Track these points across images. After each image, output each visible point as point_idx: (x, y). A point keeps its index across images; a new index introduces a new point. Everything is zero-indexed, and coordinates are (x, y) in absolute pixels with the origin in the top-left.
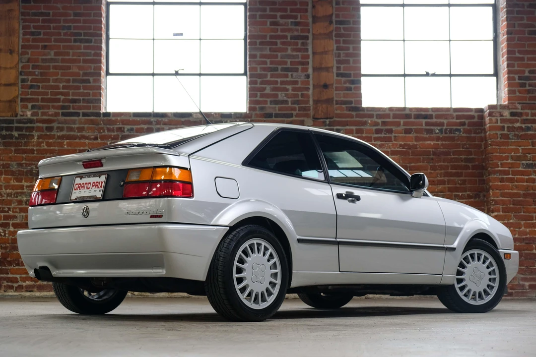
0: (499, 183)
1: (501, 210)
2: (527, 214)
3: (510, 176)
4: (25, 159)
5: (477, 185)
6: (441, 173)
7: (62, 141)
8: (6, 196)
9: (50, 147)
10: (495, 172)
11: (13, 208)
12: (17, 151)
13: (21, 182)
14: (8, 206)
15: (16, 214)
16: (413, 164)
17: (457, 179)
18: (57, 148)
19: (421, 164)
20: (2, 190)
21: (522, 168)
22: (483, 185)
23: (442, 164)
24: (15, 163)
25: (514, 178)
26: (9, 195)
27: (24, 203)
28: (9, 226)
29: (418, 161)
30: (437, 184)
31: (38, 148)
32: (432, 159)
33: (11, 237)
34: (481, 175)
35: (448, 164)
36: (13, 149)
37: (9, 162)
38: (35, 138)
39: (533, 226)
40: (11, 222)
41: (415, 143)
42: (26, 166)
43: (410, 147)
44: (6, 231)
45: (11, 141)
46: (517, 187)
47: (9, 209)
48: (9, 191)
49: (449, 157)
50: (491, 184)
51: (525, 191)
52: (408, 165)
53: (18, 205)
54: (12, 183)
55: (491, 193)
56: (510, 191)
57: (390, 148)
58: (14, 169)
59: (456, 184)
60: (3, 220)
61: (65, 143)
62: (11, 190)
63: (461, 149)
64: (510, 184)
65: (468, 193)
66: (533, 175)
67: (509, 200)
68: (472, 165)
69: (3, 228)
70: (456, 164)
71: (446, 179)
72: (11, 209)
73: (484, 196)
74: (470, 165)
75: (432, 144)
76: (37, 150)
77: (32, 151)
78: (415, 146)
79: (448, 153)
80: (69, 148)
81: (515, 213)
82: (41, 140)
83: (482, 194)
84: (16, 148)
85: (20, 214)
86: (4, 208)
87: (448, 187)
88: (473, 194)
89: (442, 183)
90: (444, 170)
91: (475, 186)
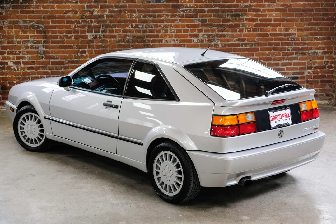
4: (28, 17)
5: (330, 31)
6: (307, 23)
7: (53, 5)
8: (16, 43)
9: (45, 9)
11: (23, 51)
12: (22, 12)
13: (27, 34)
14: (19, 50)
15: (25, 55)
16: (289, 18)
17: (316, 27)
18: (50, 9)
19: (294, 17)
20: (13, 39)
22: (333, 31)
23: (308, 17)
24: (21, 20)
26: (19, 42)
27: (29, 48)
28: (21, 64)
29: (292, 15)
30: (304, 31)
31: (37, 9)
32: (301, 14)
33: (22, 71)
34: (332, 24)
35: (312, 17)
36: (19, 10)
37: (17, 20)
38: (34, 3)
40: (22, 61)
41: (291, 4)
42: (29, 22)
43: (287, 6)
44: (18, 67)
45: (18, 5)
47: (20, 52)
48: (18, 40)
49: (313, 12)
52: (286, 18)
53: (25, 49)
54: (20, 34)
57: (274, 7)
58: (21, 25)
59: (316, 31)
60: (16, 60)
61: (55, 6)
62: (20, 39)
63: (321, 7)
65: (323, 36)
68: (327, 18)
69: (16, 65)
70: (317, 17)
71: (310, 27)
72: (21, 52)
74: (326, 18)
75: (302, 4)
76: (36, 11)
77: (33, 12)
78: (291, 6)
79: (312, 10)
80: (58, 9)
82: (38, 4)
83: (332, 37)
84: (22, 10)
85: (27, 55)
86: (16, 51)
87: (311, 33)
88: (326, 37)
89: (307, 30)
90: (309, 21)
91: (328, 31)
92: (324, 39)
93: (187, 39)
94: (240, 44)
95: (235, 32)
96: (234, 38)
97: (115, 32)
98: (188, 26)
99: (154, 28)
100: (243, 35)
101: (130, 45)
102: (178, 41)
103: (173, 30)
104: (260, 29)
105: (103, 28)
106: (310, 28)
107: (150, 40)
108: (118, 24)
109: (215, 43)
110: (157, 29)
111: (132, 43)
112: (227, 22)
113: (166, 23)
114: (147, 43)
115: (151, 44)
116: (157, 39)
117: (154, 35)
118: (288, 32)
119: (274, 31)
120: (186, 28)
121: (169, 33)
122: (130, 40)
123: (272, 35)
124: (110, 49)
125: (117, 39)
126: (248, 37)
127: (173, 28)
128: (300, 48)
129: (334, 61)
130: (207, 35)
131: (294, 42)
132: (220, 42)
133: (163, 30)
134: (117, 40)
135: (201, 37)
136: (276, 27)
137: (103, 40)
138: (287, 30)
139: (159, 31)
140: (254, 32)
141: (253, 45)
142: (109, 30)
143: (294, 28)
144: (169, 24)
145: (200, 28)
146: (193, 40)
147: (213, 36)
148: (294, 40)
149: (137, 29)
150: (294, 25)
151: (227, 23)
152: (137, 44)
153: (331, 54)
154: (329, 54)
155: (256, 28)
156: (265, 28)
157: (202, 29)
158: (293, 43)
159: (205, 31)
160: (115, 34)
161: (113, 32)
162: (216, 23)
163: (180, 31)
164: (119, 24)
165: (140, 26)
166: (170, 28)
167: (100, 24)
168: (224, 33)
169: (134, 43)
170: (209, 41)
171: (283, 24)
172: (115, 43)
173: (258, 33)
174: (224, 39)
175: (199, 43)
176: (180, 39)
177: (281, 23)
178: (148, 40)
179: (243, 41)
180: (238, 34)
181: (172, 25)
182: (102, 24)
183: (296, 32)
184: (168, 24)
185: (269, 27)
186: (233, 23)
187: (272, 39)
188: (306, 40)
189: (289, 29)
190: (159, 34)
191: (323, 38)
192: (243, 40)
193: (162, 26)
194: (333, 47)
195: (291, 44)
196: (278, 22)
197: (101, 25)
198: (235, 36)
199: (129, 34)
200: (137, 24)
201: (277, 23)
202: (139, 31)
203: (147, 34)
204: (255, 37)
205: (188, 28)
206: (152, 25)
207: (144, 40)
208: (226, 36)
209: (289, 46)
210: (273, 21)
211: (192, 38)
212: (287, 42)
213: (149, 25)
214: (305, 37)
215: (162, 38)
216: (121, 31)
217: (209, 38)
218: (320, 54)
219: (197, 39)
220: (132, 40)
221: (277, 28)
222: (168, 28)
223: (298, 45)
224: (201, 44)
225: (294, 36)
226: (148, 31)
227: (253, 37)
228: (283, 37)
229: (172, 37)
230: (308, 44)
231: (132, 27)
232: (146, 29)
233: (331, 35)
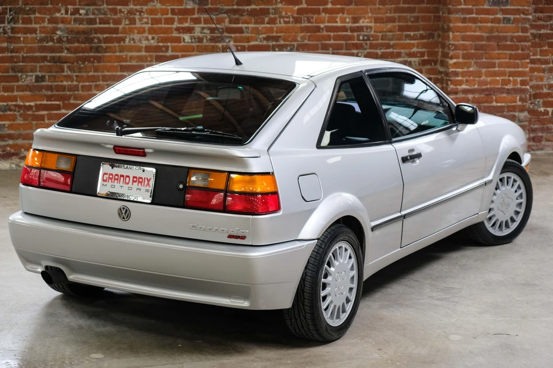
0: (461, 25)
1: (461, 57)
2: (490, 60)
3: (474, 16)
5: (432, 23)
6: (392, 8)
10: (457, 11)
17: (408, 15)
21: (487, 5)
22: (439, 23)
25: (478, 18)
30: (386, 22)
34: (437, 10)
39: (495, 75)
46: (481, 29)
50: (451, 25)
51: (489, 33)
55: (451, 36)
56: (473, 33)
59: (407, 22)
64: (473, 25)
65: (421, 32)
66: (500, 14)
67: (470, 44)
71: (397, 15)
73: (439, 36)
81: (476, 59)
83: (436, 34)
87: (399, 26)
88: (426, 34)
89: (392, 20)
90: (395, 5)
91: (429, 23)
92: (422, 37)
93: (172, 37)
94: (269, 46)
95: (261, 24)
96: (259, 34)
97: (35, 21)
98: (173, 12)
99: (109, 16)
100: (275, 29)
101: (64, 47)
102: (156, 40)
103: (145, 20)
104: (307, 17)
105: (10, 16)
106: (396, 17)
107: (101, 38)
108: (39, 8)
109: (225, 44)
110: (116, 17)
111: (68, 44)
112: (246, 6)
113: (132, 6)
114: (95, 43)
115: (104, 45)
116: (114, 36)
117: (109, 28)
118: (358, 25)
119: (331, 23)
120: (170, 16)
121: (138, 25)
122: (64, 37)
123: (329, 29)
124: (25, 55)
125: (39, 35)
126: (284, 34)
127: (145, 16)
128: (380, 53)
129: (439, 77)
130: (210, 29)
131: (368, 42)
132: (234, 42)
133: (125, 19)
134: (38, 38)
135: (197, 33)
136: (336, 15)
137: (10, 38)
138: (355, 20)
139: (118, 22)
140: (295, 23)
141: (294, 47)
142: (22, 19)
143: (369, 18)
144: (138, 7)
145: (196, 16)
146: (182, 39)
147: (221, 30)
148: (369, 39)
149: (77, 16)
150: (369, 11)
151: (246, 8)
152: (76, 44)
153: (435, 64)
154: (431, 65)
155: (300, 16)
156: (315, 16)
157: (200, 18)
158: (366, 44)
159: (206, 22)
160: (34, 26)
161: (29, 21)
162: (225, 7)
163: (158, 21)
164: (43, 6)
165: (82, 12)
166: (140, 15)
167: (4, 7)
168: (240, 25)
169: (72, 43)
170: (213, 40)
171: (349, 9)
172: (34, 43)
173: (304, 26)
174: (241, 37)
175: (195, 45)
176: (159, 37)
177: (345, 7)
178: (98, 39)
179: (276, 41)
180: (267, 27)
181: (144, 10)
182: (9, 7)
183: (372, 25)
184: (135, 7)
185: (323, 14)
186: (258, 7)
187: (329, 38)
188: (389, 40)
189: (360, 18)
190: (118, 26)
191: (421, 35)
192: (276, 39)
193: (124, 12)
194: (437, 52)
195: (363, 47)
196: (339, 6)
197: (7, 8)
198: (261, 30)
199: (61, 25)
200: (77, 7)
201: (338, 8)
202: (81, 21)
203: (95, 26)
204: (297, 34)
205: (174, 16)
206: (106, 10)
207: (91, 38)
208: (245, 30)
209: (359, 49)
210: (330, 3)
211: (181, 35)
212: (357, 43)
213: (99, 10)
214: (388, 33)
215: (125, 35)
216: (46, 20)
217: (213, 35)
218: (415, 65)
219: (191, 36)
220: (67, 37)
221: (337, 18)
222: (136, 15)
223: (376, 49)
224: (198, 46)
225: (368, 31)
226: (98, 20)
227: (294, 34)
228: (349, 33)
229: (144, 32)
230: (393, 46)
231: (67, 13)
232: (93, 17)
233: (436, 31)
